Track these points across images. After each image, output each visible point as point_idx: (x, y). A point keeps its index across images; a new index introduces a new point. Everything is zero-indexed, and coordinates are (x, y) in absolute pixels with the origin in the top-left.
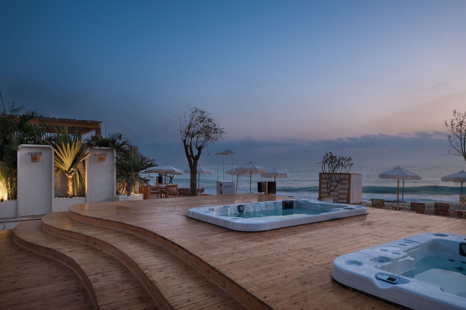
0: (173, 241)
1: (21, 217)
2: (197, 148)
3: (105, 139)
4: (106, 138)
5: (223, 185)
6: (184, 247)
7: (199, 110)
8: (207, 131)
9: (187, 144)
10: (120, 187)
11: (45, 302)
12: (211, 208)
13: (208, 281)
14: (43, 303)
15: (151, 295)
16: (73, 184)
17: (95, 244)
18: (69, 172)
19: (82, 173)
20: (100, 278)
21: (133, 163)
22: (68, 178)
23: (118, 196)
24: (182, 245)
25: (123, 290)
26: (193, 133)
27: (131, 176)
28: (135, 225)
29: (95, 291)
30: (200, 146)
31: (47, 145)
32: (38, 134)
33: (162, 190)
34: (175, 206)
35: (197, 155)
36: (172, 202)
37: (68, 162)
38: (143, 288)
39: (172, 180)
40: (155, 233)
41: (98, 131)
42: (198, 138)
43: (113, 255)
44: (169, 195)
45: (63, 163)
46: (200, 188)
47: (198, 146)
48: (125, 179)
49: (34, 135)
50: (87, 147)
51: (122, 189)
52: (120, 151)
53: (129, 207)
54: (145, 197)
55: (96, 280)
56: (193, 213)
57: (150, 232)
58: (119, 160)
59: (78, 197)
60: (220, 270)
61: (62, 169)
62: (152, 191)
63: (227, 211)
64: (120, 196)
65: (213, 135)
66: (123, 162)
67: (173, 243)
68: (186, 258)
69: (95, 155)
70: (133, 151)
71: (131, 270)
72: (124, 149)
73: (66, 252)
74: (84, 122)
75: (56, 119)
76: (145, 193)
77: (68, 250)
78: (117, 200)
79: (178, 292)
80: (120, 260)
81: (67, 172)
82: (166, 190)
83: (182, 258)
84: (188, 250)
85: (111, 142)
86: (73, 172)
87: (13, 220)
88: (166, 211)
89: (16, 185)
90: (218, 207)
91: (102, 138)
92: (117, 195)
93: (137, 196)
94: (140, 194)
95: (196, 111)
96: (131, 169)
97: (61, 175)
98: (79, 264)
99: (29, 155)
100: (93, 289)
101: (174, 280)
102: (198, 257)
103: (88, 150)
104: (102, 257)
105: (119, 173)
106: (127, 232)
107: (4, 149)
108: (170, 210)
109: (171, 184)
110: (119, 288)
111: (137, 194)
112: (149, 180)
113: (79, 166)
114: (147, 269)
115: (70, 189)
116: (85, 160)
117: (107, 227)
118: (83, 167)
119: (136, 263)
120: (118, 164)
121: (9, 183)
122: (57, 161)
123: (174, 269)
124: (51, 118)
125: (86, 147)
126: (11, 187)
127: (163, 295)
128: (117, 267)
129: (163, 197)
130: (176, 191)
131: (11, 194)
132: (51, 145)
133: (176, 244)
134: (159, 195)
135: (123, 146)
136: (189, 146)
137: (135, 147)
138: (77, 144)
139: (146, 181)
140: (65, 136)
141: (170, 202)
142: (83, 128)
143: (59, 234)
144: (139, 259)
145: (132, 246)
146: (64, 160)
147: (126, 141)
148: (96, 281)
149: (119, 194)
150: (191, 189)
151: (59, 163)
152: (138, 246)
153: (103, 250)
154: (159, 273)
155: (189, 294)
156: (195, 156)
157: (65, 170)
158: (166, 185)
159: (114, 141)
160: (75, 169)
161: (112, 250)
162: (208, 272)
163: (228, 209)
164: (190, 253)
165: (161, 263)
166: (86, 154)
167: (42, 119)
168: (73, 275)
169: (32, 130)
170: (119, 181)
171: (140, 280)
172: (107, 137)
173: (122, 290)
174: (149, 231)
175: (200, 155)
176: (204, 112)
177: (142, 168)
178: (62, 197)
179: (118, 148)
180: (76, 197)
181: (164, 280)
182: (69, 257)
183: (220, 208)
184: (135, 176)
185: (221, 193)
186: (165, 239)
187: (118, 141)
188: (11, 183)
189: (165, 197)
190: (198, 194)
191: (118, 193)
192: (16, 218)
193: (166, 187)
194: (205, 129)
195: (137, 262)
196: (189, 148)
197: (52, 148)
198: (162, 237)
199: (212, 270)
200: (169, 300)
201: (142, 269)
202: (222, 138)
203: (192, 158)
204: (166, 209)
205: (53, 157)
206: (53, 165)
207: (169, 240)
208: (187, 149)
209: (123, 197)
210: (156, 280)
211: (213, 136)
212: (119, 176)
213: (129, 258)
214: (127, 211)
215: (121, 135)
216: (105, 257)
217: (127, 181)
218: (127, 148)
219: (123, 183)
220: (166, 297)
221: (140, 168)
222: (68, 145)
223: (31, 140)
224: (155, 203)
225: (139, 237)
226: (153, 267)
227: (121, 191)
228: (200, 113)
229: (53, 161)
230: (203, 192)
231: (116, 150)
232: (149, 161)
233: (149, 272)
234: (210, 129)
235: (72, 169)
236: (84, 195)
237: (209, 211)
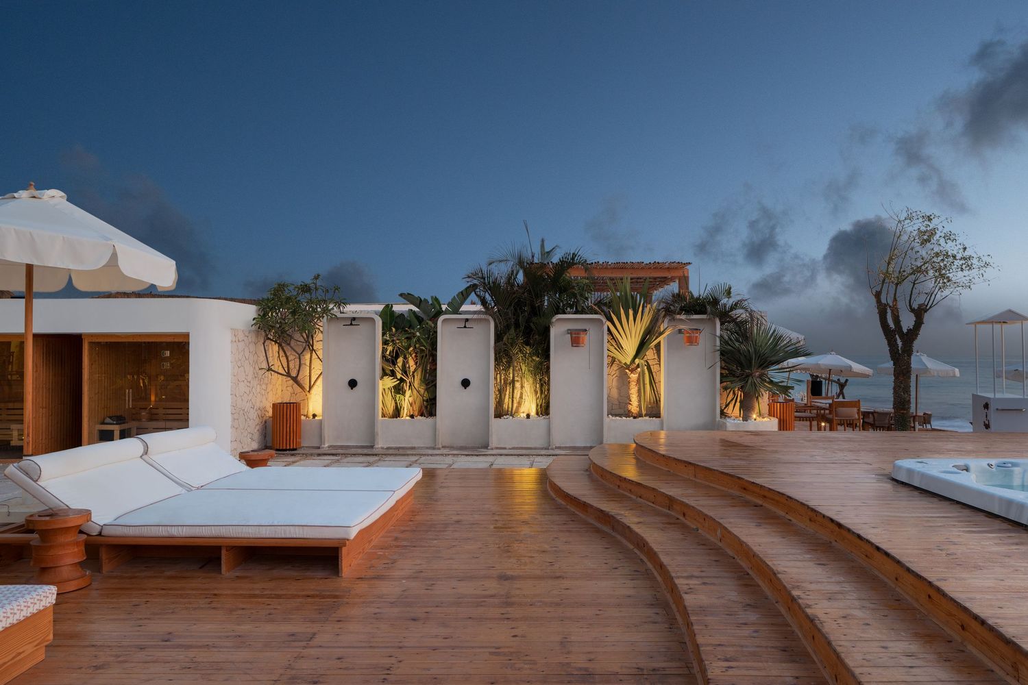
0: (861, 533)
1: (557, 448)
2: (912, 310)
3: (698, 299)
4: (700, 296)
5: (992, 407)
6: (889, 551)
7: (918, 213)
8: (942, 264)
9: (884, 301)
10: (729, 400)
11: (601, 612)
12: (961, 462)
13: (963, 651)
14: (598, 613)
15: (810, 650)
16: (639, 390)
17: (684, 515)
18: (631, 367)
19: (654, 368)
20: (696, 586)
21: (755, 349)
22: (629, 378)
23: (723, 420)
24: (883, 546)
25: (746, 624)
26: (900, 272)
27: (750, 378)
28: (766, 485)
29: (689, 612)
30: (920, 305)
31: (595, 314)
32: (581, 295)
33: (822, 412)
34: (859, 451)
35: (912, 327)
36: (850, 441)
37: (630, 345)
38: (789, 628)
39: (844, 391)
40: (813, 507)
41: (684, 281)
42: (914, 284)
43: (720, 544)
44: (839, 424)
45: (622, 348)
46: (920, 413)
47: (915, 306)
48: (739, 384)
49: (576, 297)
50: (664, 317)
51: (731, 406)
52: (729, 322)
53: (750, 445)
54: (783, 426)
55: (690, 588)
56: (910, 472)
57: (802, 504)
58: (727, 343)
59: (647, 418)
60: (1000, 629)
61: (619, 360)
62: (796, 414)
63: (1009, 474)
64: (728, 420)
65: (960, 274)
66: (734, 346)
67: (859, 537)
68: (897, 579)
69: (680, 331)
70: (755, 323)
71: (760, 584)
72: (736, 318)
73: (633, 523)
74: (656, 266)
75: (610, 263)
76: (782, 418)
77: (637, 520)
78: (722, 427)
79: (881, 658)
80: (736, 557)
81: (628, 367)
82: (830, 413)
83: (886, 580)
84: (903, 560)
85: (709, 303)
86: (638, 366)
87: (543, 452)
88: (836, 460)
89: (549, 390)
90: (984, 463)
91: (692, 295)
92: (721, 417)
93: (763, 422)
94: (771, 418)
95: (910, 218)
96: (751, 363)
97: (618, 372)
98: (656, 550)
99: (568, 333)
100: (685, 607)
101: (868, 627)
102: (930, 582)
103: (666, 321)
104: (699, 544)
105: (725, 369)
106: (749, 497)
107: (532, 324)
108: (846, 458)
109: (841, 399)
110: (737, 616)
111: (764, 418)
112: (792, 388)
113: (650, 354)
114: (798, 587)
115: (633, 400)
116: (659, 343)
117: (707, 483)
118: (656, 357)
119: (772, 570)
120: (723, 351)
121: (538, 386)
122: (612, 345)
123: (864, 599)
124: (601, 263)
125: (662, 315)
126: (541, 393)
127: (843, 655)
128: (732, 572)
129: (823, 429)
130: (857, 416)
131: (541, 405)
132: (602, 313)
133: (868, 541)
134: (815, 423)
135: (734, 312)
136: (890, 307)
137: (761, 312)
138: (647, 310)
139: (786, 389)
140: (626, 293)
141: (844, 441)
142: (655, 278)
143: (619, 486)
144: (779, 562)
145: (761, 531)
146: (623, 342)
147: (741, 301)
148: (690, 590)
149: (726, 416)
150: (895, 412)
151: (616, 349)
152: (774, 531)
153: (700, 531)
154: (829, 603)
155: (911, 670)
156: (905, 331)
157: (625, 364)
158: (830, 401)
159: (715, 302)
160: (642, 361)
161: (719, 532)
162: (963, 628)
163: (1012, 471)
164: (908, 570)
165: (833, 580)
166: (662, 329)
167: (587, 267)
168: (646, 570)
169: (573, 287)
170: (725, 388)
171: (783, 611)
172: (702, 293)
173: (744, 622)
174: (798, 502)
175: (920, 327)
176: (932, 217)
177: (774, 359)
178: (620, 416)
179: (725, 316)
180: (645, 418)
181: (840, 621)
182: (637, 534)
183: (990, 465)
184: (761, 376)
185: (987, 426)
186: (839, 525)
187: (724, 301)
188: (542, 385)
189: (828, 428)
190: (914, 427)
191: (723, 413)
192: (548, 449)
193: (830, 405)
194: (935, 259)
195: (774, 568)
196: (889, 311)
197: (604, 320)
198: (832, 520)
199: (974, 624)
200: (857, 671)
201: (788, 586)
202: (985, 280)
203: (897, 336)
204: (835, 457)
205: (606, 337)
206: (606, 353)
207: (849, 530)
208: (886, 312)
209: (734, 422)
210: (822, 617)
211: (956, 275)
212: (726, 376)
213: (755, 555)
214: (746, 454)
215: (730, 288)
216: (703, 543)
217: (742, 387)
218: (744, 316)
219: (734, 393)
220: (850, 663)
221: (772, 359)
222: (631, 312)
223: (571, 307)
224: (809, 441)
225: (775, 512)
226: (813, 587)
227: (729, 411)
228: (921, 220)
229: (606, 345)
230: (930, 423)
231: (720, 319)
232: (789, 343)
233: (803, 596)
234: (951, 259)
235: (637, 361)
236: (658, 415)
237: (955, 470)
